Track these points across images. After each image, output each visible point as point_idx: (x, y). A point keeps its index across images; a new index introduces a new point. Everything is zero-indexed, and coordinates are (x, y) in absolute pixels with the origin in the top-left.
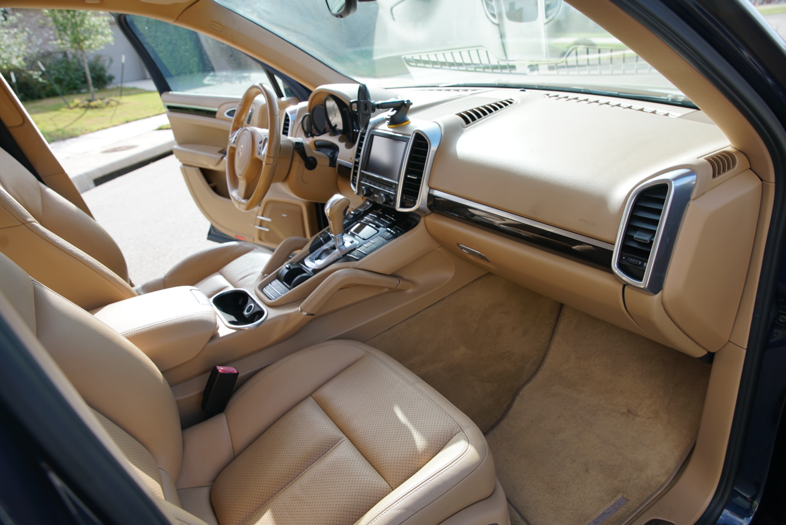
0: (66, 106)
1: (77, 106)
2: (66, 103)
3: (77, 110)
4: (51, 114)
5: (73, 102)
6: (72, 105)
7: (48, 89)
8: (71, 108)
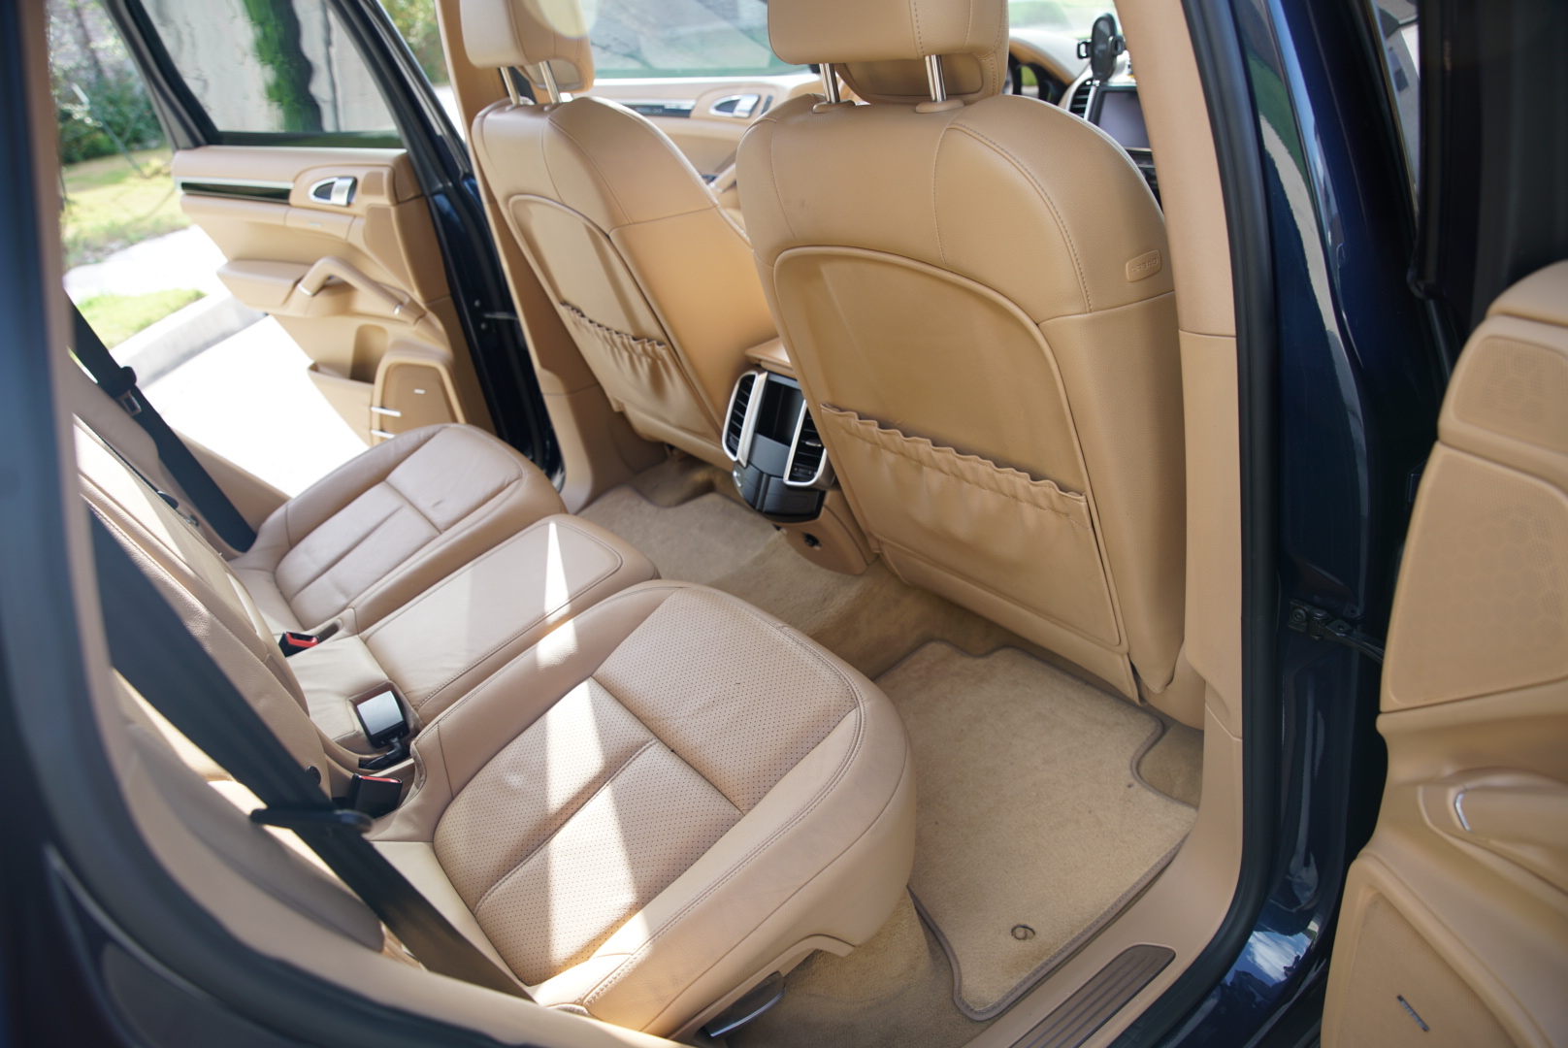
0: (136, 173)
1: (157, 172)
2: (137, 168)
3: (160, 179)
4: (110, 191)
5: (148, 164)
6: (147, 171)
7: (85, 142)
8: (148, 178)
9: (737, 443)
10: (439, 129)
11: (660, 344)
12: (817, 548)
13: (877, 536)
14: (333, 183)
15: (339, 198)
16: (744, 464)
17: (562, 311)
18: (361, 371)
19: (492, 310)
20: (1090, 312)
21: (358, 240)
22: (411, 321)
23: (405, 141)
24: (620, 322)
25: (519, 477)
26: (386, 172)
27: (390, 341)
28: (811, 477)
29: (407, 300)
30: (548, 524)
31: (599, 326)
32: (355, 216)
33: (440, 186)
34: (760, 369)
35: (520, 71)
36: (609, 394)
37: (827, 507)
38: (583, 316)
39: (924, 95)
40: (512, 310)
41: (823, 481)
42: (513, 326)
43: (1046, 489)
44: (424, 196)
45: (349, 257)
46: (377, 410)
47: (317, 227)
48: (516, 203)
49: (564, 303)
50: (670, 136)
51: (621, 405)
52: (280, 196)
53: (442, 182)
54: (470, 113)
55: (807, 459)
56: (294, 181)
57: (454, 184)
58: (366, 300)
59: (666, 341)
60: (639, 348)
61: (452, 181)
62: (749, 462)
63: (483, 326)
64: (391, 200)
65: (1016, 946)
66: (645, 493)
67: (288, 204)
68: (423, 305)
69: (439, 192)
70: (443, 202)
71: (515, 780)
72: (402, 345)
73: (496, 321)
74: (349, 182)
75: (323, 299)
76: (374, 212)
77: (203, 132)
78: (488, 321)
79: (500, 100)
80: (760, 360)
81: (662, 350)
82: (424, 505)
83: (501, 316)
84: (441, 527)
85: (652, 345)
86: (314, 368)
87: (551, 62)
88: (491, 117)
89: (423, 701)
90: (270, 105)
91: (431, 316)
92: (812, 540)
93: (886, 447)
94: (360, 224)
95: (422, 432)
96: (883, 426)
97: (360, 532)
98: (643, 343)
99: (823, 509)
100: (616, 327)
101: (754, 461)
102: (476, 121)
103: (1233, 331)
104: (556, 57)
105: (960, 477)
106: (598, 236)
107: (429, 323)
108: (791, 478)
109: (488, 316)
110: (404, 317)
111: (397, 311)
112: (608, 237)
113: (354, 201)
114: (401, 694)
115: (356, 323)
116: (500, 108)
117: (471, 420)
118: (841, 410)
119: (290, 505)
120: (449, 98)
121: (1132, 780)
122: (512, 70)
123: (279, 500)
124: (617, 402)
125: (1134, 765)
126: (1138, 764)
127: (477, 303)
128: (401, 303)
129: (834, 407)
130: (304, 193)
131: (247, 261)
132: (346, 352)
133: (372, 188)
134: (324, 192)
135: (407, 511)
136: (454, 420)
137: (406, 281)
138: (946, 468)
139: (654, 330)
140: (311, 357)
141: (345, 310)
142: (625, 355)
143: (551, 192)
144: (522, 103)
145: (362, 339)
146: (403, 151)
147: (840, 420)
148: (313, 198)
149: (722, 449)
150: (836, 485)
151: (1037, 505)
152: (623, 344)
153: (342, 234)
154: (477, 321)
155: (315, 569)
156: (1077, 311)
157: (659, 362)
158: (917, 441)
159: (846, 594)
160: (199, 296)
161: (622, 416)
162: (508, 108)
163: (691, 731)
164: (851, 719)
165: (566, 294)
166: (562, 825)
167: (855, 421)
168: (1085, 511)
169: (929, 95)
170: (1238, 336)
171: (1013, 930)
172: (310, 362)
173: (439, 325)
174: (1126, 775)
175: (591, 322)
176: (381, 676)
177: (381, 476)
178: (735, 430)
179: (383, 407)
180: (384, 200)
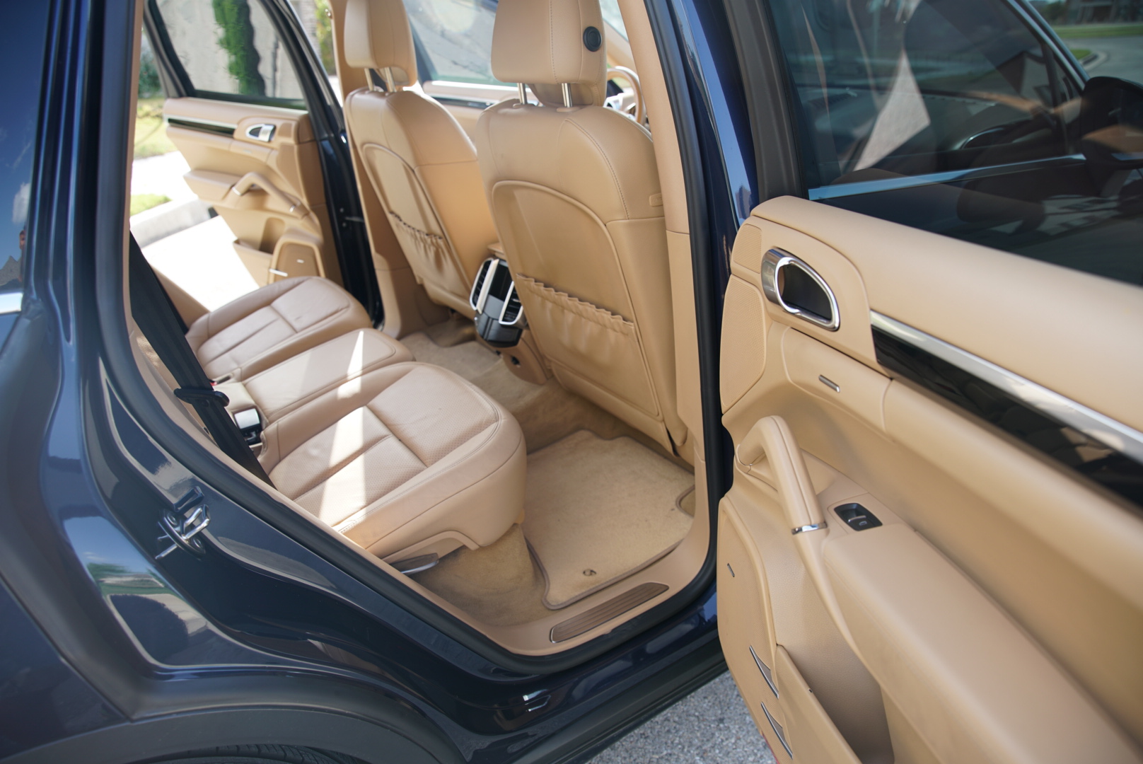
9: (477, 299)
10: (329, 101)
11: (440, 238)
12: (518, 366)
13: (549, 357)
14: (260, 128)
15: (264, 137)
16: (480, 312)
17: (390, 217)
18: (266, 246)
19: (350, 215)
20: (629, 219)
21: (273, 164)
22: (299, 216)
23: (308, 107)
24: (420, 225)
25: (348, 307)
26: (294, 124)
27: (286, 228)
28: (514, 319)
29: (298, 204)
30: (359, 332)
31: (409, 226)
32: (272, 149)
33: (326, 135)
34: (495, 258)
35: (377, 71)
36: (416, 272)
37: (523, 340)
38: (401, 220)
39: (562, 104)
40: (360, 214)
41: (521, 323)
42: (362, 225)
43: (619, 319)
44: (316, 140)
45: (266, 174)
46: (273, 271)
47: (248, 153)
48: (368, 148)
49: (392, 212)
50: (456, 117)
51: (421, 279)
52: (228, 132)
53: (328, 133)
54: (346, 92)
55: (513, 309)
56: (238, 123)
57: (335, 135)
58: (274, 202)
59: (443, 237)
60: (429, 241)
61: (334, 133)
62: (483, 311)
63: (344, 225)
64: (295, 140)
65: (583, 578)
66: (433, 338)
67: (232, 138)
68: (307, 207)
69: (325, 139)
70: (326, 143)
71: (314, 452)
72: (293, 232)
73: (352, 222)
74: (271, 128)
75: (247, 198)
76: (285, 147)
77: (186, 89)
78: (348, 222)
79: (363, 87)
80: (495, 252)
81: (441, 242)
82: (291, 318)
83: (355, 219)
84: (298, 330)
85: (436, 239)
86: (237, 242)
87: (392, 68)
88: (357, 96)
89: (272, 413)
90: (230, 77)
91: (313, 215)
92: (515, 361)
93: (548, 300)
94: (275, 154)
95: (296, 280)
96: (546, 286)
97: (251, 331)
98: (431, 238)
99: (520, 341)
100: (418, 227)
101: (486, 311)
102: (348, 98)
103: (688, 232)
104: (394, 65)
105: (580, 315)
106: (409, 171)
107: (311, 220)
108: (504, 320)
109: (348, 218)
110: (296, 214)
111: (292, 209)
112: (413, 171)
113: (273, 139)
114: (260, 410)
115: (266, 216)
116: (363, 92)
117: (330, 276)
118: (527, 277)
119: (211, 315)
120: (335, 83)
121: (675, 507)
122: (372, 71)
123: (204, 311)
124: (420, 278)
125: (679, 500)
126: (681, 500)
127: (342, 210)
128: (294, 205)
129: (524, 275)
130: (243, 132)
131: (202, 171)
132: (258, 233)
133: (284, 133)
134: (255, 132)
135: (280, 322)
136: (318, 275)
137: (299, 191)
138: (574, 310)
139: (438, 231)
140: (236, 235)
141: (260, 207)
142: (422, 245)
143: (384, 143)
144: (375, 90)
145: (269, 226)
146: (305, 112)
147: (526, 283)
148: (248, 135)
149: (470, 304)
150: (527, 326)
151: (615, 330)
152: (421, 238)
153: (263, 159)
154: (341, 221)
155: (222, 350)
156: (621, 218)
157: (440, 250)
158: (561, 295)
159: (531, 394)
160: (166, 200)
161: (422, 288)
162: (367, 92)
163: (411, 430)
164: (493, 426)
165: (393, 207)
166: (335, 473)
167: (533, 283)
168: (634, 332)
169: (563, 104)
170: (690, 234)
171: (584, 573)
172: (235, 238)
173: (316, 221)
174: (673, 504)
175: (405, 224)
176: (252, 402)
177: (268, 303)
178: (477, 292)
179: (277, 269)
180: (291, 141)
